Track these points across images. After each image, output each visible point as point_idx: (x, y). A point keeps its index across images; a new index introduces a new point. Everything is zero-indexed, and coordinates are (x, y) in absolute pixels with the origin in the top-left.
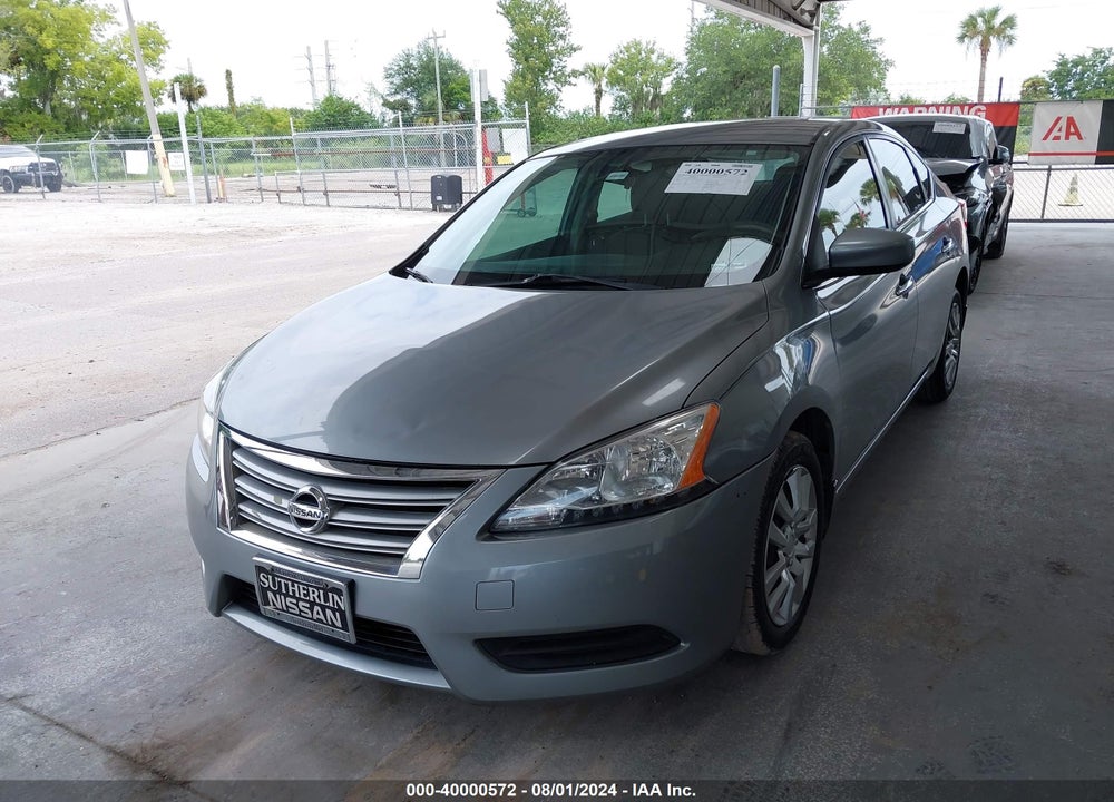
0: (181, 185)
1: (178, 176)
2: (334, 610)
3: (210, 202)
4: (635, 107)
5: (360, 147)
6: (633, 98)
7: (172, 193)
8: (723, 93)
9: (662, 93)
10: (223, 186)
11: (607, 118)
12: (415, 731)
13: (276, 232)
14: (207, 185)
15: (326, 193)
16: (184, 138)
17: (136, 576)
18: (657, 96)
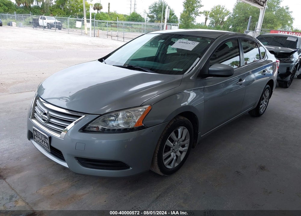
0: (88, 31)
1: (88, 29)
2: (46, 143)
3: (94, 37)
4: (216, 24)
5: (139, 27)
6: (216, 21)
7: (87, 33)
8: (242, 22)
9: (224, 21)
10: (98, 33)
11: (207, 26)
12: (65, 177)
13: (107, 47)
14: (94, 32)
15: (124, 38)
16: (91, 19)
17: (23, 128)
18: (222, 21)
